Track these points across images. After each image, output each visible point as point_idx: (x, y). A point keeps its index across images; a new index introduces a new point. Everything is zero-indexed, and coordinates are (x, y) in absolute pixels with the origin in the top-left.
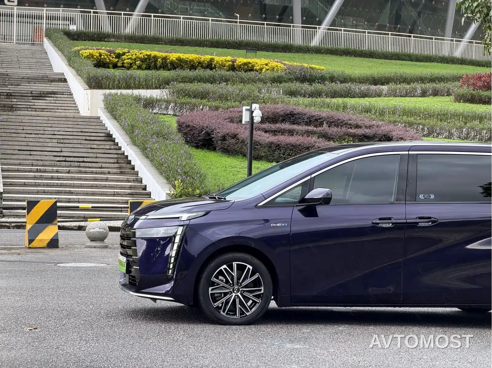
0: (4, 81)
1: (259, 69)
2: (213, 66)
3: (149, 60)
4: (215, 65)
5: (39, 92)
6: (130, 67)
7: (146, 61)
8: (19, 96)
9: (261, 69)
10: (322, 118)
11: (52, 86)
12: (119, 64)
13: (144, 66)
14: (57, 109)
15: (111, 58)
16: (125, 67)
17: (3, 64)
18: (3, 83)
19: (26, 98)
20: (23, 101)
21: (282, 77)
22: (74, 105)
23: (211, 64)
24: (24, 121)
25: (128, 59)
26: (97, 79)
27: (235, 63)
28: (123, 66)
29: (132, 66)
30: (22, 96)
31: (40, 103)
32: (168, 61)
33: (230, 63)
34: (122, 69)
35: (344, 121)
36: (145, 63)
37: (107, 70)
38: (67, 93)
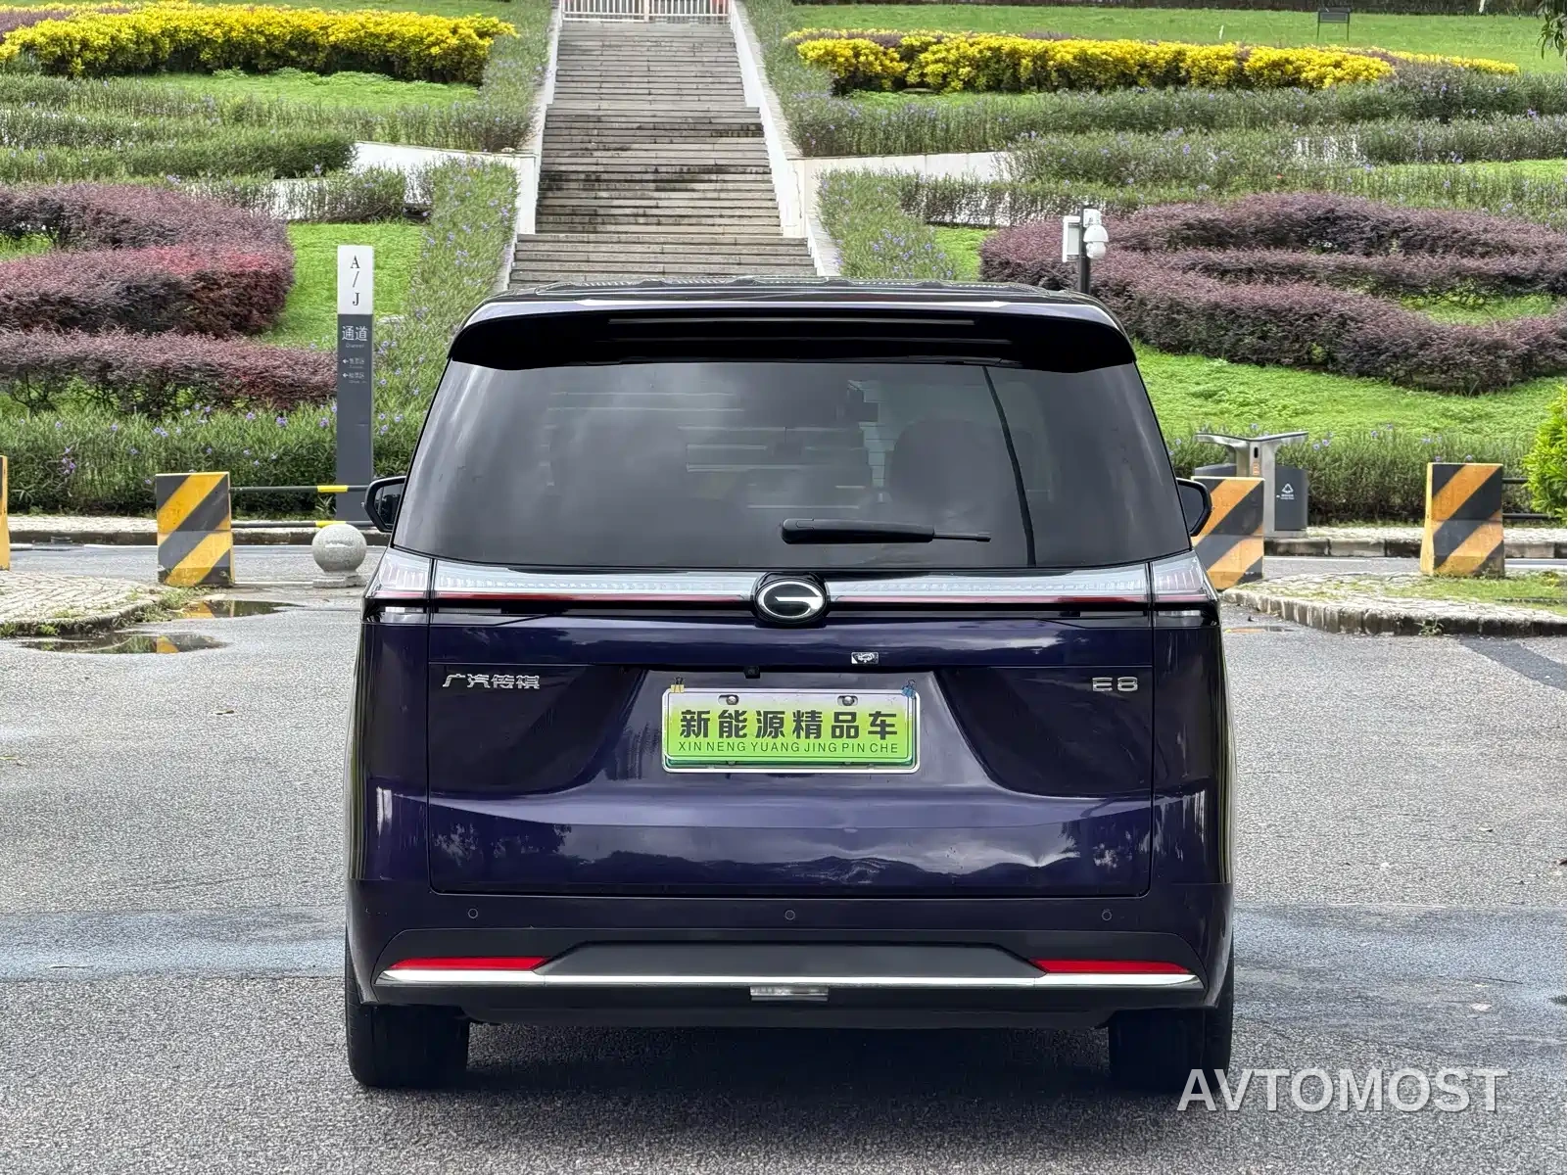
0: (586, 138)
1: (1314, 79)
2: (1184, 73)
3: (998, 62)
4: (1188, 72)
5: (678, 169)
6: (941, 86)
7: (987, 66)
8: (619, 181)
9: (1321, 79)
10: (1410, 227)
11: (717, 147)
12: (912, 78)
13: (982, 81)
14: (721, 216)
15: (887, 62)
16: (927, 86)
17: (604, 85)
18: (584, 146)
19: (638, 186)
20: (628, 194)
21: (1378, 100)
22: (770, 204)
23: (1178, 68)
24: (593, 257)
25: (937, 61)
26: (822, 128)
27: (1245, 64)
28: (922, 84)
29: (949, 83)
30: (629, 180)
31: (676, 201)
32: (1051, 63)
33: (1232, 63)
34: (919, 93)
35: (1470, 234)
36: (986, 72)
37: (876, 96)
38: (754, 169)
